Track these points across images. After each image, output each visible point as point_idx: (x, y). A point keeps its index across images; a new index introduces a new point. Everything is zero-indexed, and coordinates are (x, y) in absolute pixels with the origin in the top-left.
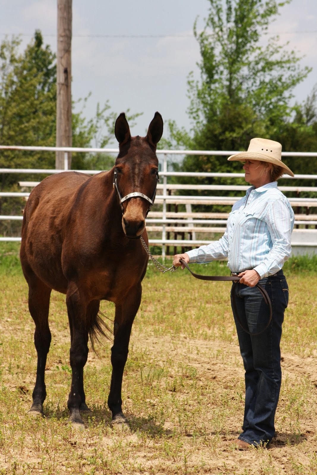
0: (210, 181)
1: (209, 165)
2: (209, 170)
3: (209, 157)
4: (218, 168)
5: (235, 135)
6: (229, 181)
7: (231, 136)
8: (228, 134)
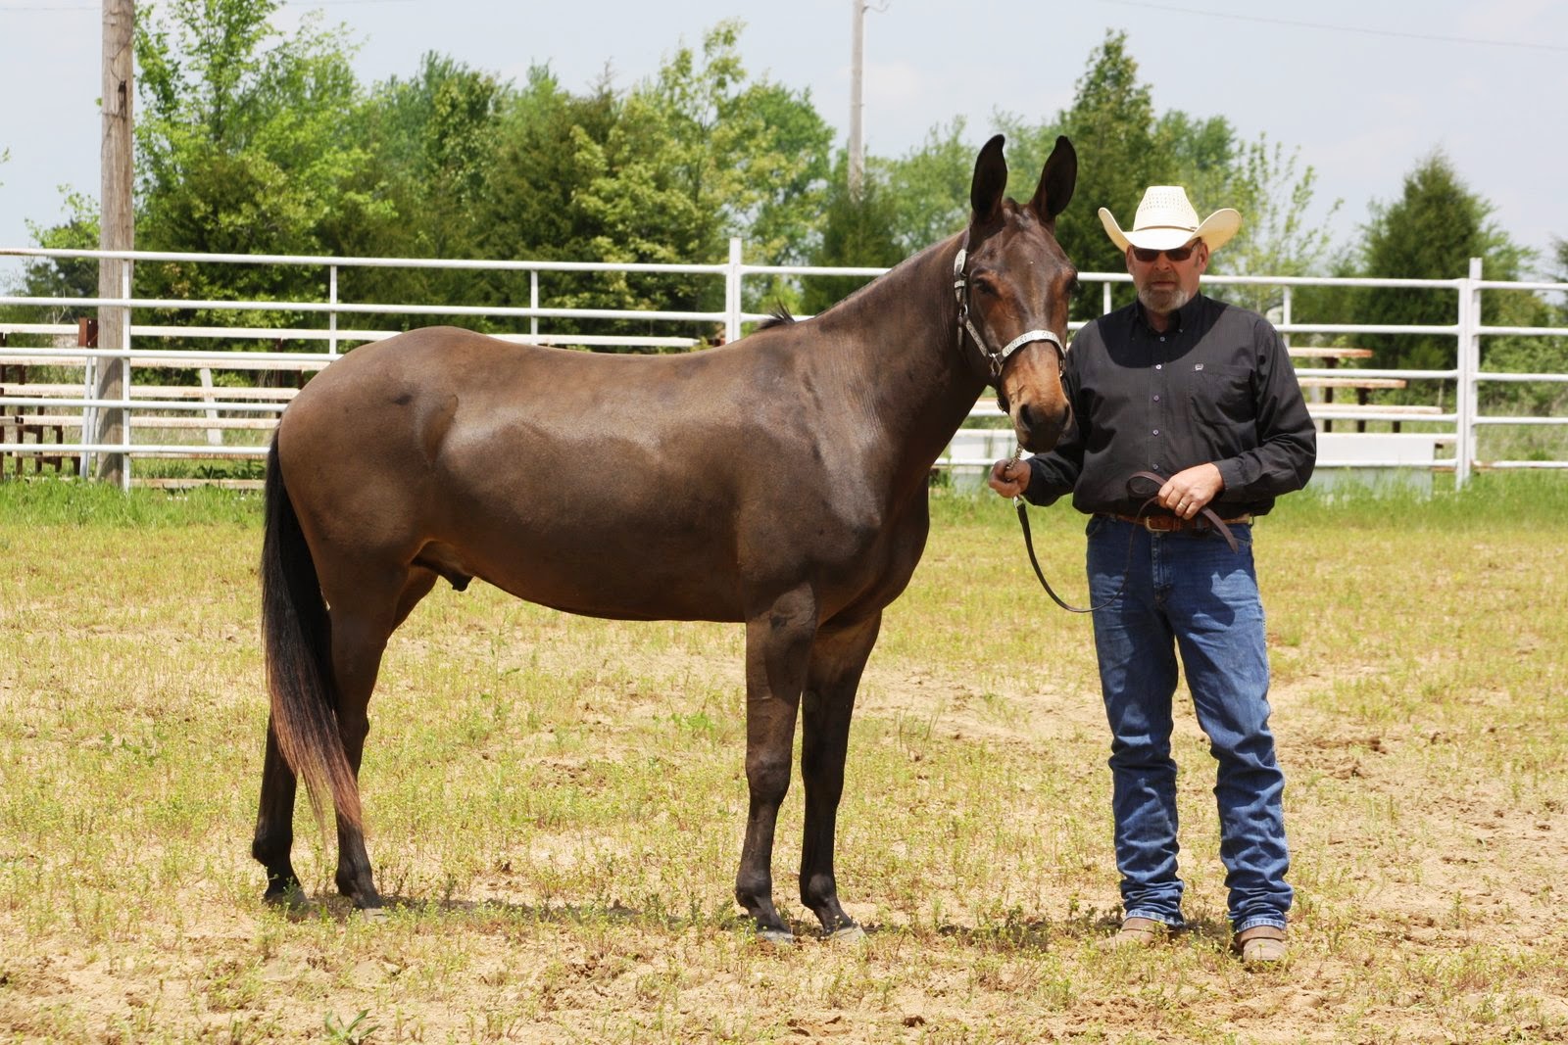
0: (186, 317)
1: (186, 284)
2: (186, 294)
3: (184, 265)
4: (206, 289)
5: (240, 221)
6: (232, 320)
7: (231, 224)
8: (224, 219)
